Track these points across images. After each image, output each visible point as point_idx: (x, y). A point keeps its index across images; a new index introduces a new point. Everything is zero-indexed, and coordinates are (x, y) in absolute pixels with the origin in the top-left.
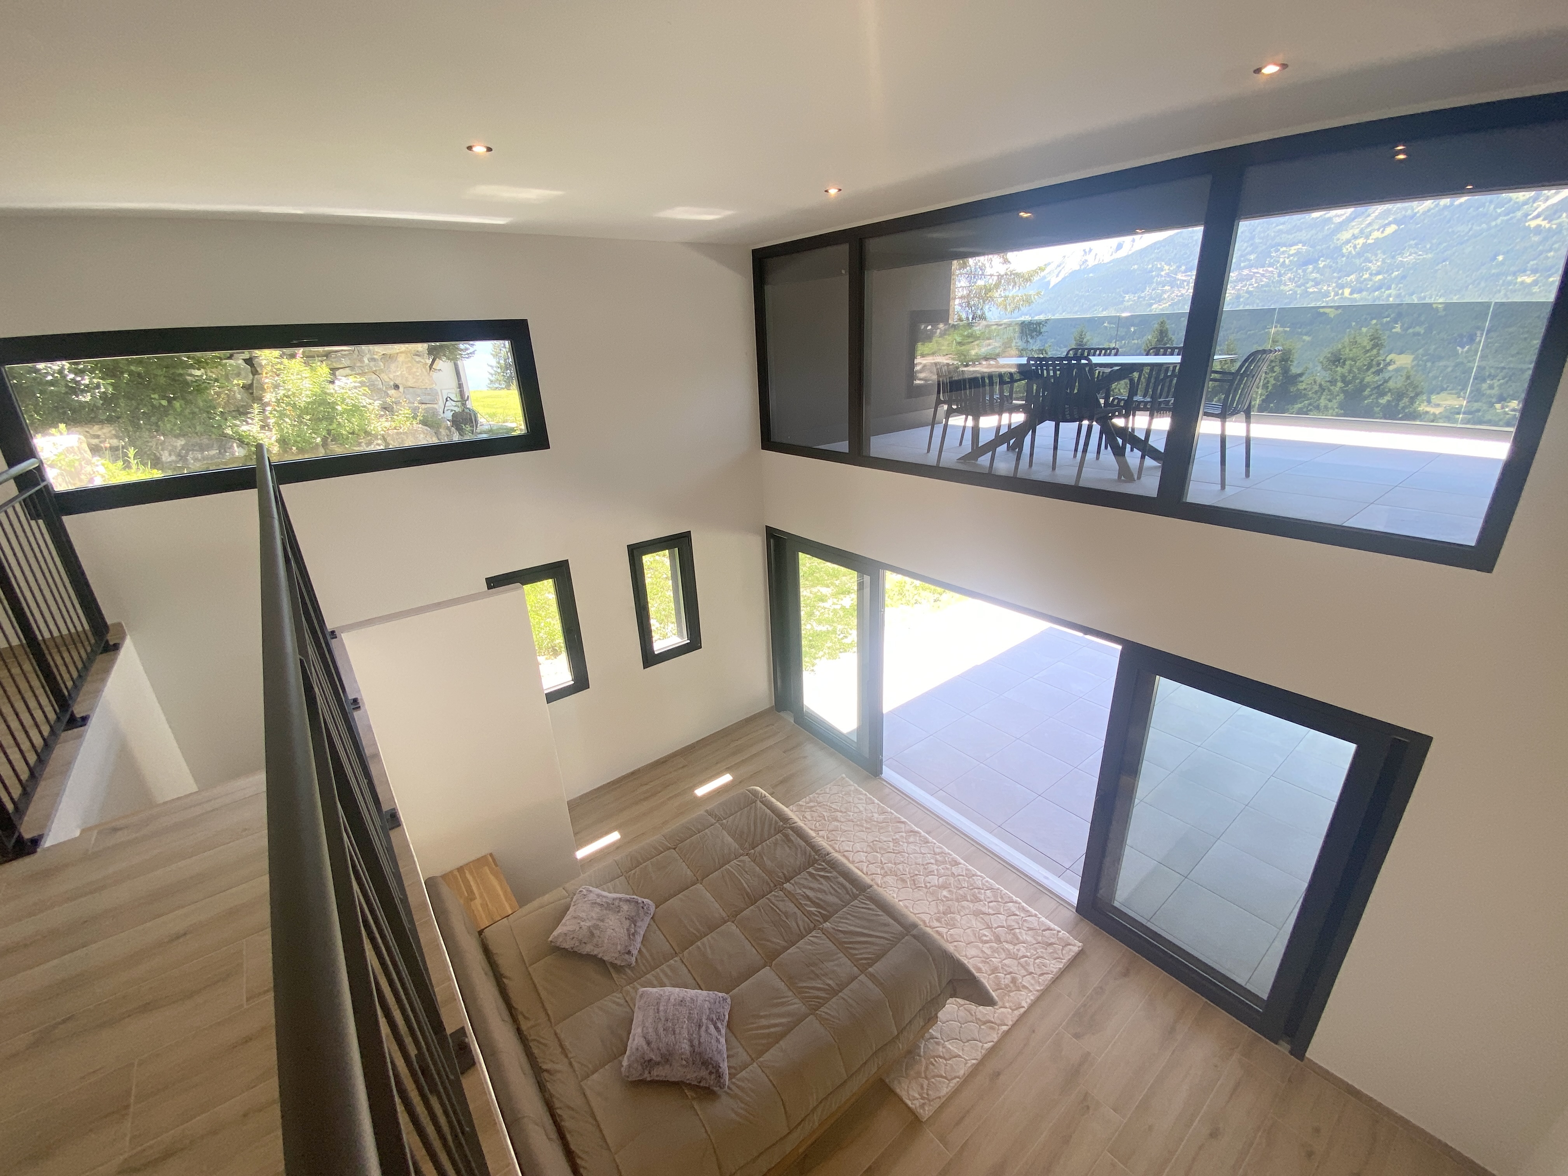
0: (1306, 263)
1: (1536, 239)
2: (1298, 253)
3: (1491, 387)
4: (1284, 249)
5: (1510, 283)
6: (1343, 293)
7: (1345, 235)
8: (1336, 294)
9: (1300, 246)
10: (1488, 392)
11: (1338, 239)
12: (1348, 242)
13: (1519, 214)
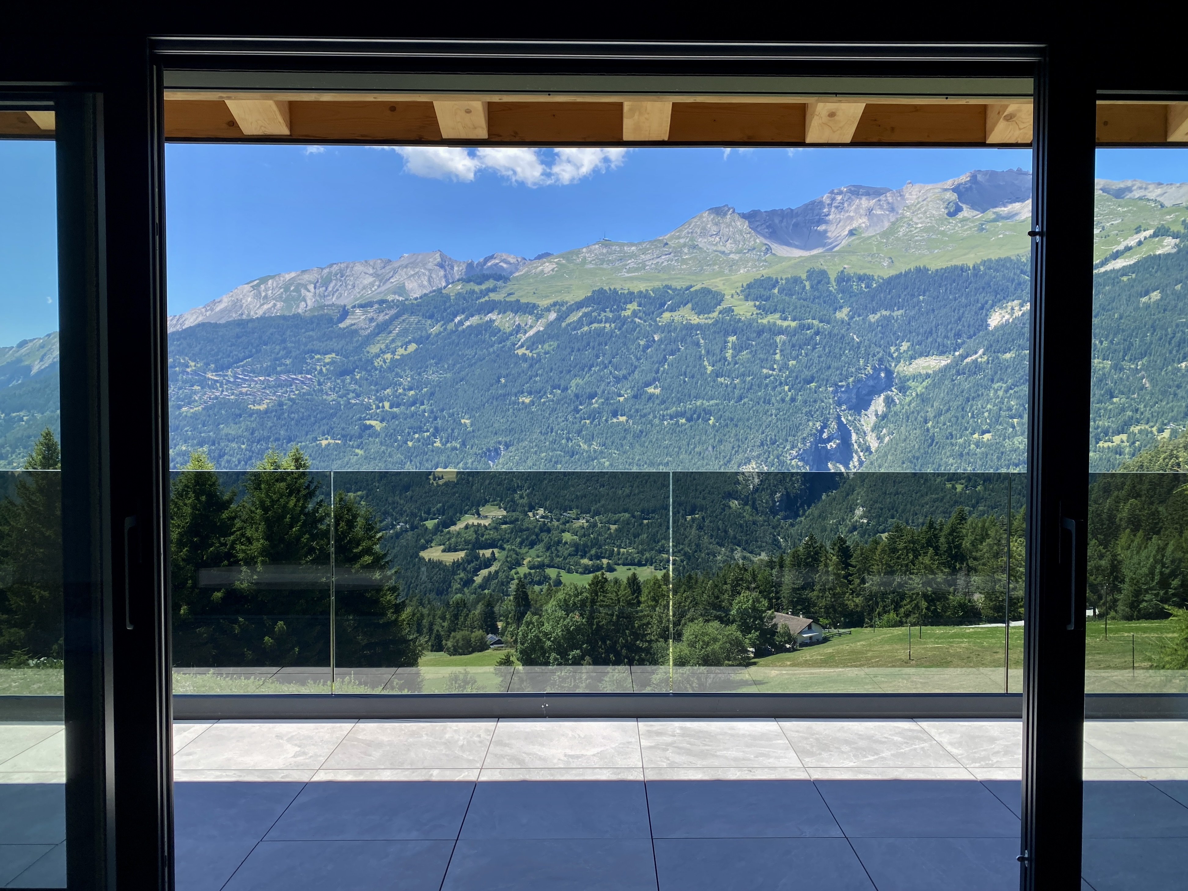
0: (344, 373)
1: (525, 365)
2: (333, 363)
3: (521, 497)
4: (318, 356)
5: (514, 403)
6: (383, 407)
7: (374, 349)
8: (378, 407)
9: (334, 355)
10: (521, 501)
11: (368, 352)
12: (377, 356)
13: (508, 343)
